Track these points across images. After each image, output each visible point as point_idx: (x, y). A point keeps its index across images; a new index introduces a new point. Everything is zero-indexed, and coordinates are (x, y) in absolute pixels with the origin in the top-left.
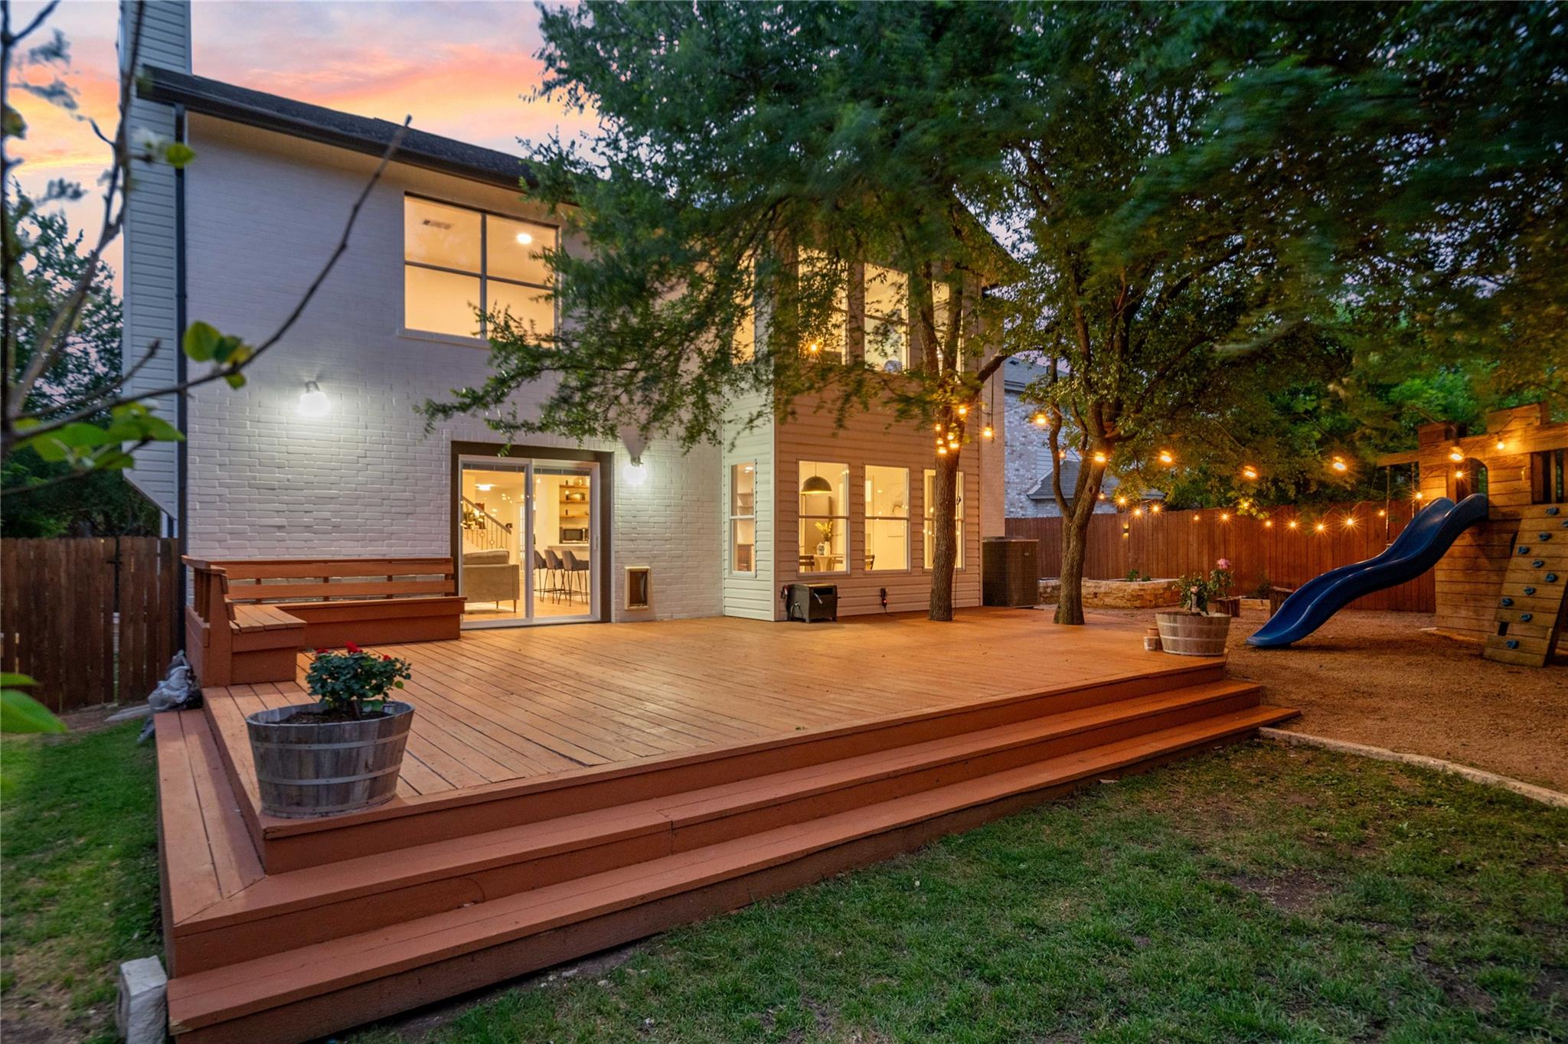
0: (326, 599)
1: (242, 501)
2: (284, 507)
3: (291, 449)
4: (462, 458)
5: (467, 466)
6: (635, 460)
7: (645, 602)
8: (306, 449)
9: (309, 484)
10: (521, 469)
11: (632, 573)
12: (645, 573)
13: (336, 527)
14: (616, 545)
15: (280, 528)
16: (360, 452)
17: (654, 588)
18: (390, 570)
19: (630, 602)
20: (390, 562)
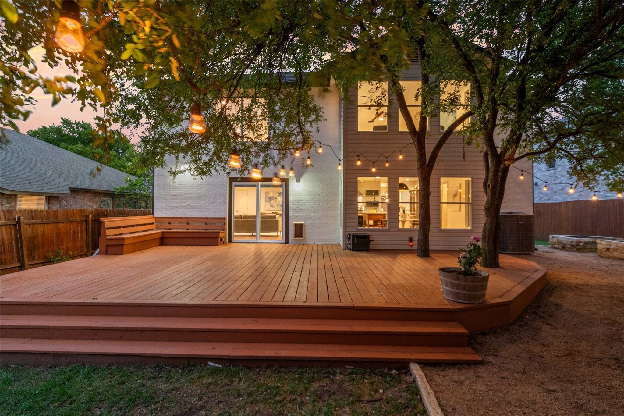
0: (188, 229)
1: (167, 200)
2: (178, 201)
3: (180, 183)
4: (234, 183)
5: (236, 186)
6: (298, 181)
7: (302, 237)
8: (184, 183)
9: (185, 194)
10: (255, 186)
11: (296, 225)
12: (301, 225)
13: (192, 207)
14: (290, 213)
15: (177, 207)
16: (200, 183)
17: (306, 231)
18: (206, 221)
19: (296, 236)
20: (207, 218)
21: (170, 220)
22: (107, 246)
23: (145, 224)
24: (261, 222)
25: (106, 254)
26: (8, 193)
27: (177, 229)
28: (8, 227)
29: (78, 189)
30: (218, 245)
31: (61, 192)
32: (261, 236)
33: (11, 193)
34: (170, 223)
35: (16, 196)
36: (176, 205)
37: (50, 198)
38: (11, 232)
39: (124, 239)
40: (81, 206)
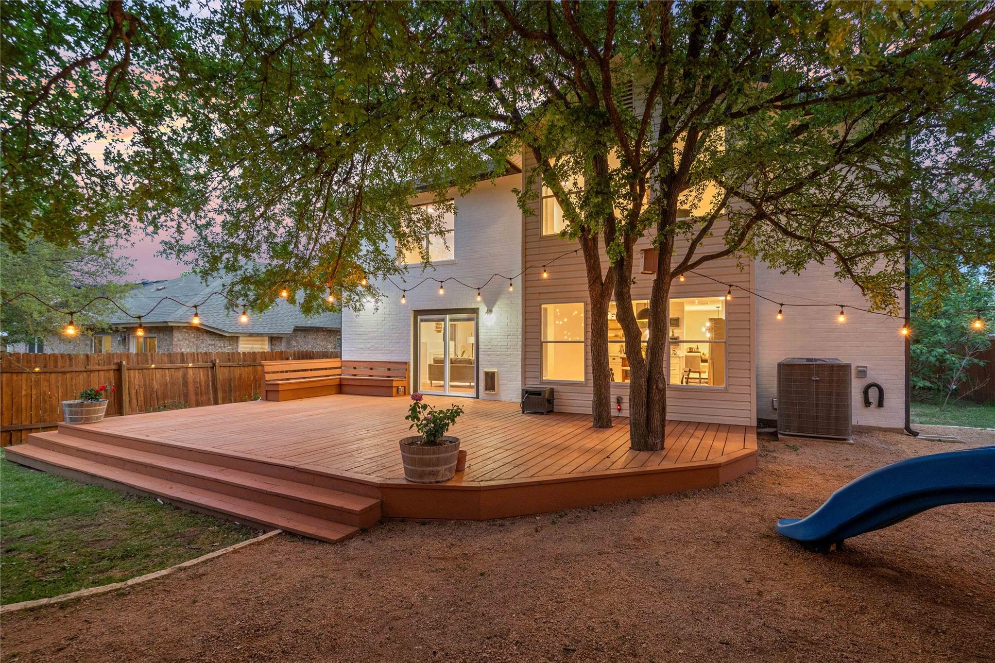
0: (370, 376)
1: (354, 339)
2: (363, 341)
3: (365, 319)
4: (419, 317)
5: (422, 321)
6: (490, 311)
7: (493, 390)
9: (370, 332)
10: (443, 320)
11: (487, 373)
12: (493, 374)
14: (481, 357)
15: (362, 348)
16: (383, 319)
17: (499, 382)
18: (389, 366)
19: (486, 390)
20: (389, 362)
21: (355, 365)
22: (267, 391)
23: (326, 369)
24: (452, 368)
25: (267, 400)
26: (227, 335)
27: (362, 376)
28: (206, 369)
29: (306, 327)
30: (392, 396)
31: (282, 332)
32: (452, 386)
33: (230, 335)
34: (355, 368)
35: (237, 337)
36: (362, 346)
37: (273, 339)
38: (208, 375)
39: (278, 384)
40: (313, 347)
